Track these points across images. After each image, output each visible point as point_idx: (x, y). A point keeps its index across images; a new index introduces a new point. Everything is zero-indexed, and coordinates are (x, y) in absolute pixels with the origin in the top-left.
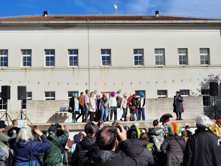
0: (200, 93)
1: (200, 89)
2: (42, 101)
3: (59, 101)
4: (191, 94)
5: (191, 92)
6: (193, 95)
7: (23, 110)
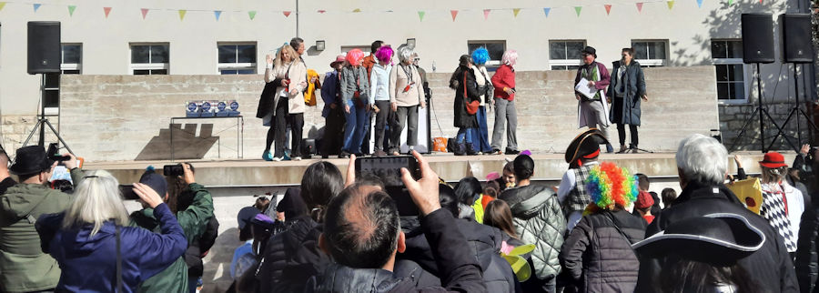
0: (707, 54)
1: (706, 36)
2: (120, 79)
3: (183, 79)
4: (673, 56)
5: (672, 49)
6: (682, 60)
7: (48, 110)
